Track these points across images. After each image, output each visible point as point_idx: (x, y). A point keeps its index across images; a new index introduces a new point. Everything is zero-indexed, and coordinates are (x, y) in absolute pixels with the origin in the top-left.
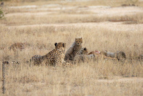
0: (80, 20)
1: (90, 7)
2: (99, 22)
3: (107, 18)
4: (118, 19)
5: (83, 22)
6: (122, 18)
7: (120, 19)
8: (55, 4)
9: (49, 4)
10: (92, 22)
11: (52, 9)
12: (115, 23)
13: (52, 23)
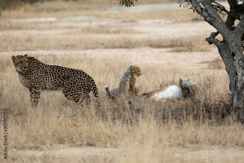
0: (103, 44)
1: (141, 22)
2: (133, 48)
3: (148, 41)
4: (165, 44)
5: (107, 48)
6: (172, 41)
7: (169, 43)
8: (88, 15)
9: (78, 15)
10: (121, 47)
11: (75, 25)
12: (156, 50)
13: (54, 48)
